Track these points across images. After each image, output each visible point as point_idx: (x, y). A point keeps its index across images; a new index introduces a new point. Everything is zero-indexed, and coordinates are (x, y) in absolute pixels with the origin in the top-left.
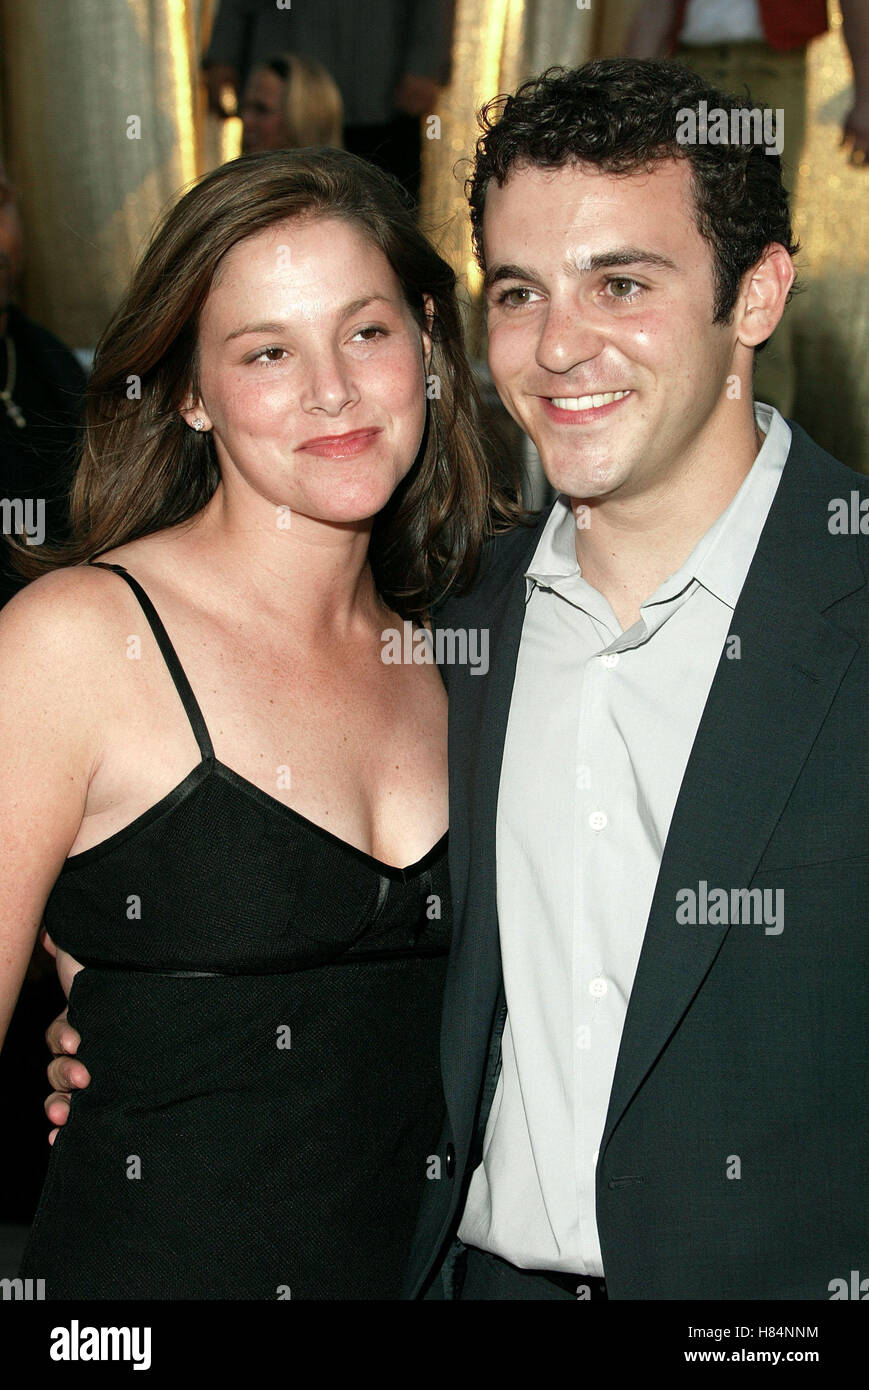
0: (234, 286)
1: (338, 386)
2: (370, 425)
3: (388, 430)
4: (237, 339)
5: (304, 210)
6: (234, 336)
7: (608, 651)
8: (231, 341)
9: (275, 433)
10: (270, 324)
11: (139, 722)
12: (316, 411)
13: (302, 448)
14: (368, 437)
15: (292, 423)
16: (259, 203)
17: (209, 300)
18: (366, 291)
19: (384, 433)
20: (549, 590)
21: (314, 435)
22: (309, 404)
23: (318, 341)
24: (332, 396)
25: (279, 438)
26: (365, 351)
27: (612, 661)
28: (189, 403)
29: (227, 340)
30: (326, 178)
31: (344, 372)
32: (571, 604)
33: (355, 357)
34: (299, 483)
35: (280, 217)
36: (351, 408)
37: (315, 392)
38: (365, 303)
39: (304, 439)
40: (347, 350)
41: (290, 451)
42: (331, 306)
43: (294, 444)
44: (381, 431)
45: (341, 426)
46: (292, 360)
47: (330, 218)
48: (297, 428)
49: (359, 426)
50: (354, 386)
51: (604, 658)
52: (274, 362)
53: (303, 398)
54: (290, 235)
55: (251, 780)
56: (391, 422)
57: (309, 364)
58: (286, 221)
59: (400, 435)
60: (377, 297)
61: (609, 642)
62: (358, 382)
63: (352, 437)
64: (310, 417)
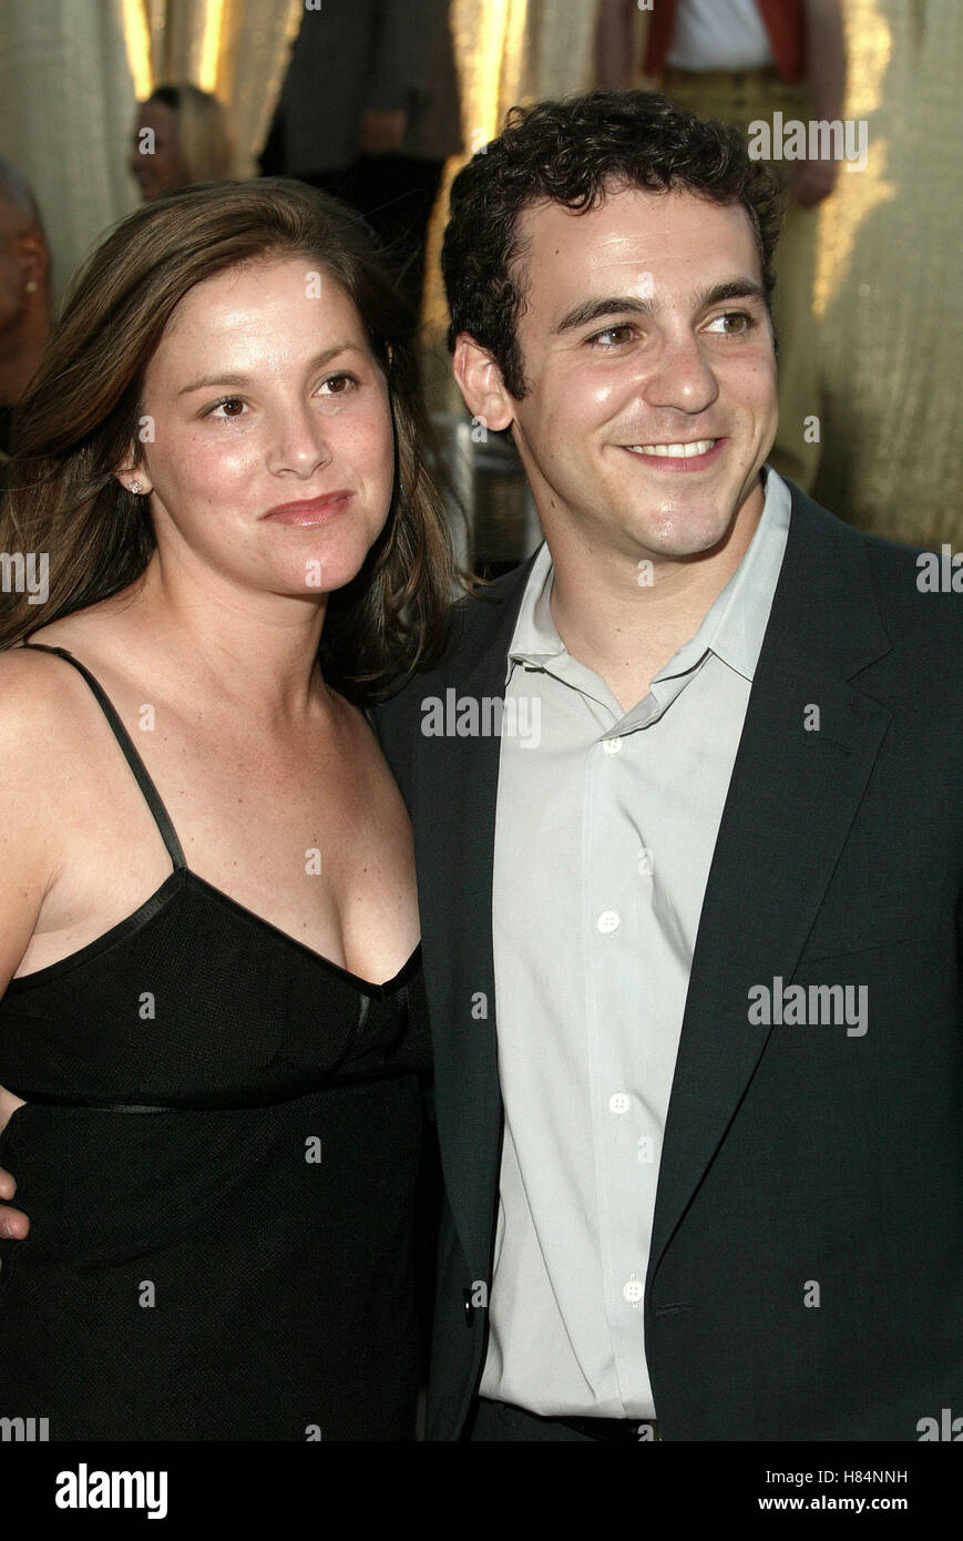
0: (190, 333)
1: (310, 445)
2: (342, 488)
3: (360, 493)
4: (193, 393)
5: (267, 248)
6: (189, 389)
7: (609, 736)
8: (185, 395)
9: (237, 498)
10: (232, 376)
11: (103, 829)
12: (284, 473)
13: (267, 516)
14: (339, 501)
15: (257, 488)
16: (216, 241)
17: (160, 348)
18: (335, 340)
19: (354, 497)
20: (542, 670)
21: (282, 501)
22: (276, 466)
23: (285, 395)
24: (304, 456)
25: (241, 504)
26: (335, 405)
27: (614, 747)
28: (127, 464)
29: (181, 393)
30: (290, 213)
31: (315, 431)
32: (568, 685)
33: (325, 412)
34: (264, 555)
35: (243, 257)
36: (322, 469)
37: (284, 452)
38: (335, 353)
39: (271, 505)
40: (315, 403)
41: (254, 519)
42: (300, 357)
43: (260, 511)
44: (351, 496)
45: (314, 490)
46: (255, 415)
47: (295, 257)
48: (263, 493)
49: (331, 490)
50: (324, 444)
51: (605, 743)
52: (233, 418)
53: (269, 458)
54: (255, 277)
55: (226, 892)
56: (362, 485)
57: (275, 421)
58: (249, 260)
59: (371, 497)
60: (348, 346)
61: (610, 725)
62: (329, 440)
63: (322, 502)
64: (277, 480)
